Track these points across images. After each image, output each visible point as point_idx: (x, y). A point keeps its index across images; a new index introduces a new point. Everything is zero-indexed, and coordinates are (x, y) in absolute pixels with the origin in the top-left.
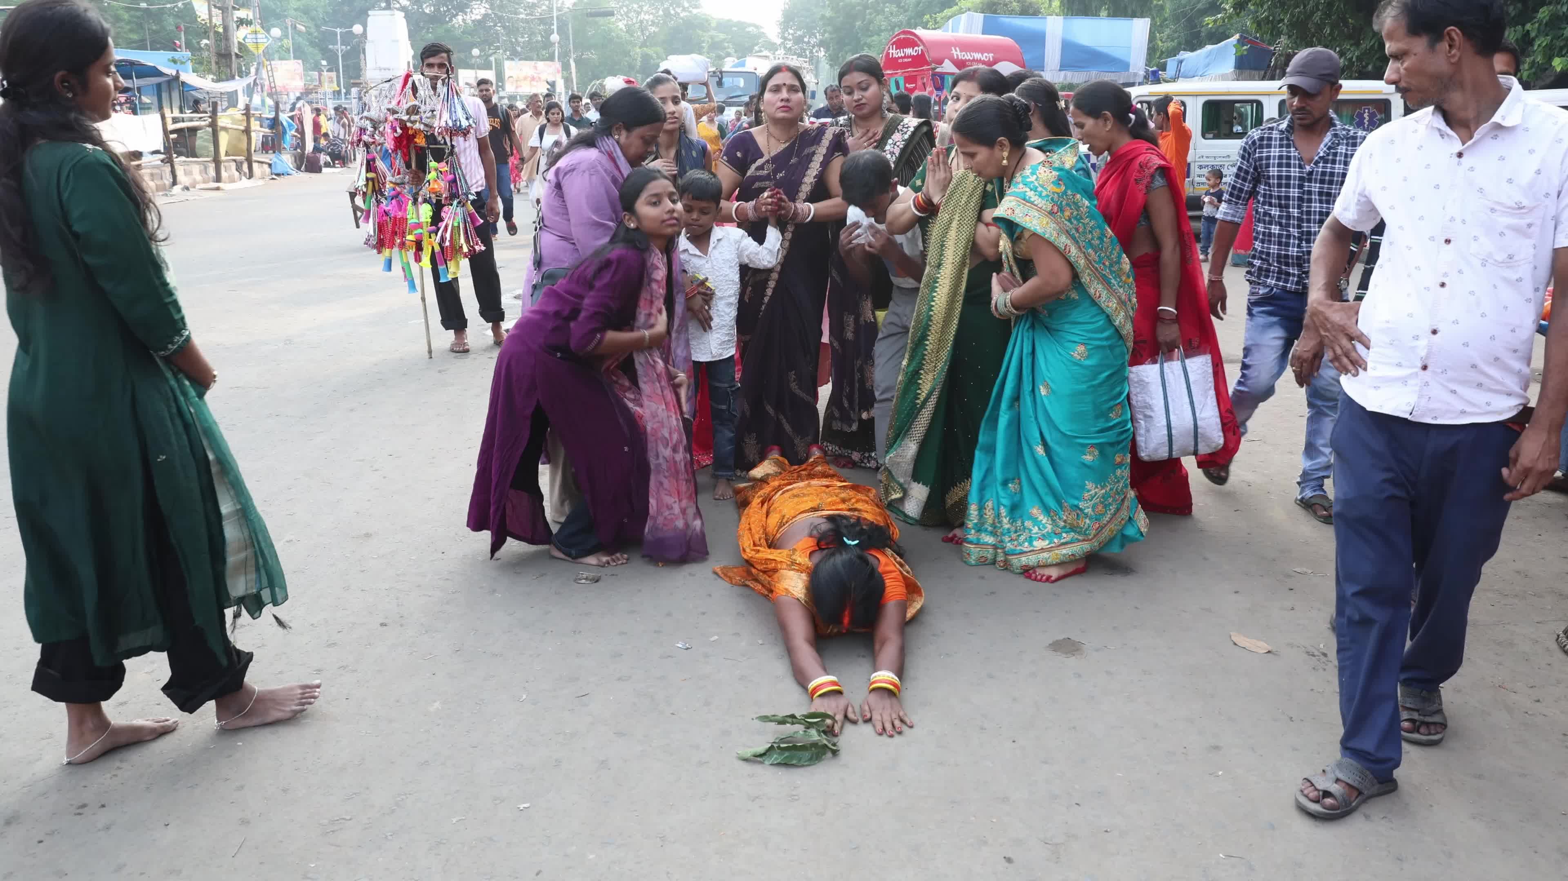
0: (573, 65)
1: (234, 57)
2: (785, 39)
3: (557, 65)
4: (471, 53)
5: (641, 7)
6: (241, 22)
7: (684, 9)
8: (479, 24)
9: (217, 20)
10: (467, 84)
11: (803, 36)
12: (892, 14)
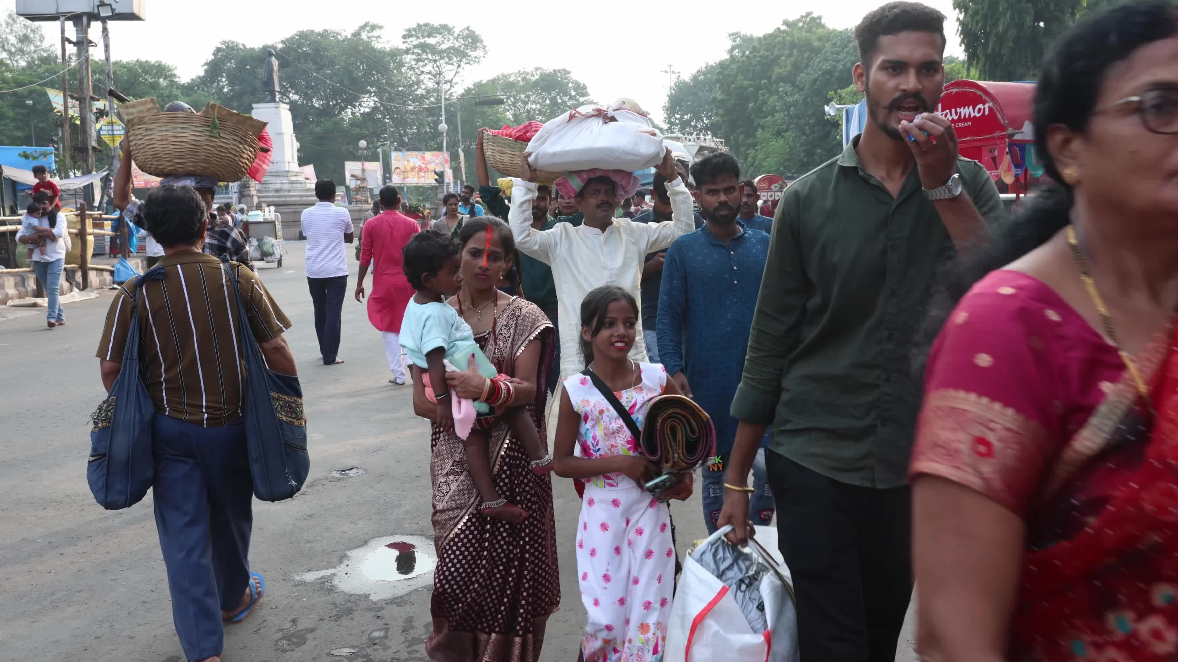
0: (462, 155)
1: (90, 151)
2: (671, 124)
3: (445, 155)
4: (358, 146)
5: (528, 97)
6: (101, 113)
7: (571, 97)
8: (369, 117)
9: (74, 112)
10: (353, 176)
11: (691, 120)
12: (786, 93)
